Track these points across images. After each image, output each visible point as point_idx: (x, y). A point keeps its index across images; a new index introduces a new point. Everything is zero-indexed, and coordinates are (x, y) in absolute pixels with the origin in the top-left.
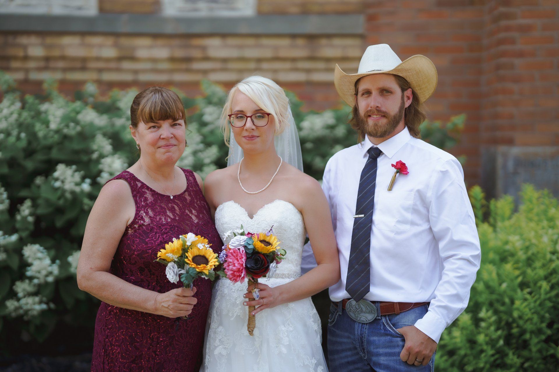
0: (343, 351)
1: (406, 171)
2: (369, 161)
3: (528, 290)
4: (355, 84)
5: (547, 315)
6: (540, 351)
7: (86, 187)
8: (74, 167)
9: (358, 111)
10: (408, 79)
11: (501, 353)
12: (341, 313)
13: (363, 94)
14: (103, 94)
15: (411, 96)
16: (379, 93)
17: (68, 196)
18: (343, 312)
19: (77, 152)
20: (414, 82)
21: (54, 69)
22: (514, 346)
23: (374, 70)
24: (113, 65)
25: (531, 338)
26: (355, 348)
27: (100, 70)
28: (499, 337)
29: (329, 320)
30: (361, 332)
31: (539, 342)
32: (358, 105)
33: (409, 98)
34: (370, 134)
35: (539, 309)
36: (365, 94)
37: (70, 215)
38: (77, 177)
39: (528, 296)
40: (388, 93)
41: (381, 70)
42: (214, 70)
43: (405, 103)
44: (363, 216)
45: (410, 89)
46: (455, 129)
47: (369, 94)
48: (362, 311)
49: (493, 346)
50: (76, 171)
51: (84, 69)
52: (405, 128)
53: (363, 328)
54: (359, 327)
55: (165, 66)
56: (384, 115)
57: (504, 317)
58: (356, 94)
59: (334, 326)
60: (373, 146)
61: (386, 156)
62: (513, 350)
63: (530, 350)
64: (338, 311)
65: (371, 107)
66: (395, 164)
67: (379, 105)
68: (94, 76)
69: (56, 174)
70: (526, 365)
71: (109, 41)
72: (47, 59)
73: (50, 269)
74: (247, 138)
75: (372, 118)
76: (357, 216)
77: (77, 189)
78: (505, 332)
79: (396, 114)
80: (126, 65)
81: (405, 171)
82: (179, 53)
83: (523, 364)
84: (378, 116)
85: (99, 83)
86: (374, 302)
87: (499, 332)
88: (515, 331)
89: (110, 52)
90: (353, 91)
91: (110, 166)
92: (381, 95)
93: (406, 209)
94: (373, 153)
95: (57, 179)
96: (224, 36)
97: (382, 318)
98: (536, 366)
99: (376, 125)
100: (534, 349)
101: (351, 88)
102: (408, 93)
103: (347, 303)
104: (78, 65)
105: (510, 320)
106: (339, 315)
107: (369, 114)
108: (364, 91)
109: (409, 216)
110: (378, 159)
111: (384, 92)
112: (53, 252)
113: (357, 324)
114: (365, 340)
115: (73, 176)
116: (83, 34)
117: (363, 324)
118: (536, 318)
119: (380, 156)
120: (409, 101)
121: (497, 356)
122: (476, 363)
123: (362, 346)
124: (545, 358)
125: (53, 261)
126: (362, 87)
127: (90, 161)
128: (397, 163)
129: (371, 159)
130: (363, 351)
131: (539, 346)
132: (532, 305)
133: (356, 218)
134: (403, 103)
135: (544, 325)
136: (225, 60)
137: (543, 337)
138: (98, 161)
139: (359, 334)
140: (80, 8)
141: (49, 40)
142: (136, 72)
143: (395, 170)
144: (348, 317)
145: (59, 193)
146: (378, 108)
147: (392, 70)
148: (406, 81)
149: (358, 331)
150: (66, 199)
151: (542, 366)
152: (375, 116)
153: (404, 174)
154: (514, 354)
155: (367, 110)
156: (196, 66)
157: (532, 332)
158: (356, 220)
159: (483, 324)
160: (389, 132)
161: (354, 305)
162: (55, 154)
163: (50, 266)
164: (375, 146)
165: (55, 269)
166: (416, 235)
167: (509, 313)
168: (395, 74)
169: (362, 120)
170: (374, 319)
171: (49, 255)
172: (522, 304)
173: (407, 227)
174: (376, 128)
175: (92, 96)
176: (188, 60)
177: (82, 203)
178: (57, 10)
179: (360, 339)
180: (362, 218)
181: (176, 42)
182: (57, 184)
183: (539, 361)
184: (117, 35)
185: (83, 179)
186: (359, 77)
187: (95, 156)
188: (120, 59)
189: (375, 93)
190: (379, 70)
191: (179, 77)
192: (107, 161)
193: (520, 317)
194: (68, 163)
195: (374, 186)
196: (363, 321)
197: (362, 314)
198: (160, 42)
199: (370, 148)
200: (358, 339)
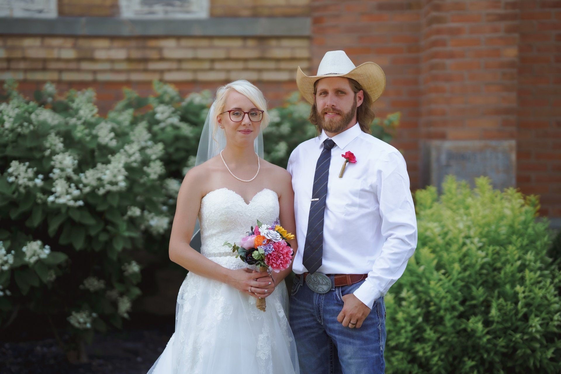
0: (301, 317)
1: (355, 160)
2: (324, 151)
3: (443, 271)
4: (314, 85)
5: (459, 293)
6: (453, 326)
7: (39, 182)
8: (27, 164)
9: (316, 108)
10: (360, 82)
11: (420, 329)
12: (302, 285)
13: (321, 94)
14: (61, 93)
15: (363, 96)
16: (335, 93)
17: (22, 190)
18: (304, 284)
19: (31, 149)
20: (365, 85)
21: (17, 70)
22: (432, 322)
23: (331, 74)
24: (73, 66)
25: (445, 315)
26: (312, 315)
27: (60, 71)
28: (419, 315)
29: (292, 291)
30: (318, 303)
31: (452, 318)
32: (316, 103)
33: (360, 99)
34: (326, 130)
35: (452, 288)
36: (322, 94)
37: (24, 208)
38: (31, 172)
39: (443, 277)
40: (342, 94)
41: (337, 74)
42: (169, 70)
43: (357, 102)
44: (318, 199)
45: (361, 91)
46: (391, 125)
47: (326, 94)
48: (319, 283)
49: (412, 323)
50: (29, 167)
51: (44, 69)
52: (356, 123)
53: (320, 299)
54: (316, 297)
55: (124, 66)
56: (338, 113)
57: (424, 296)
58: (315, 93)
59: (295, 296)
60: (328, 138)
61: (339, 147)
62: (431, 326)
63: (444, 325)
64: (300, 283)
65: (328, 106)
66: (345, 154)
67: (335, 104)
68: (55, 76)
69: (10, 170)
70: (442, 339)
71: (69, 43)
72: (9, 60)
73: (5, 258)
74: (243, 132)
75: (328, 115)
76: (313, 200)
77: (31, 184)
78: (424, 310)
79: (349, 113)
80: (85, 65)
81: (353, 160)
82: (136, 54)
83: (438, 338)
84: (333, 114)
85: (59, 83)
86: (329, 275)
87: (419, 310)
88: (432, 308)
89: (69, 54)
90: (312, 90)
91: (61, 163)
92: (336, 96)
93: (355, 194)
94: (327, 144)
95: (11, 175)
96: (178, 38)
97: (335, 290)
98: (450, 339)
99: (331, 121)
100: (448, 324)
101: (311, 88)
102: (360, 94)
103: (307, 276)
104: (40, 65)
105: (428, 299)
106: (301, 286)
107: (325, 111)
108: (322, 91)
109: (357, 200)
110: (332, 150)
111: (339, 92)
112: (8, 243)
113: (315, 295)
114: (321, 309)
115: (26, 171)
116: (43, 36)
117: (320, 294)
118: (449, 297)
119: (334, 147)
120: (360, 101)
121: (415, 332)
122: (398, 339)
123: (319, 314)
124: (458, 332)
125: (8, 252)
126: (321, 87)
127: (43, 157)
128: (346, 153)
129: (326, 150)
130: (319, 318)
131: (452, 322)
132: (447, 285)
133: (312, 201)
134: (355, 103)
135: (456, 303)
136: (180, 61)
137: (456, 314)
138: (50, 158)
139: (317, 303)
140: (40, 11)
141: (10, 42)
142: (95, 72)
143: (345, 160)
144: (309, 289)
145: (14, 187)
146: (333, 107)
147: (347, 74)
148: (358, 83)
149: (316, 301)
150: (20, 193)
151: (455, 340)
152: (331, 114)
153: (352, 163)
154: (431, 329)
155: (324, 108)
156: (152, 66)
157: (446, 310)
158: (313, 203)
159: (404, 303)
160: (342, 128)
161: (313, 278)
162: (9, 151)
163: (5, 255)
164: (330, 138)
165: (10, 259)
166: (363, 216)
167: (427, 293)
168: (349, 77)
169: (319, 117)
170: (329, 290)
171: (4, 246)
172: (436, 283)
173: (356, 209)
174: (331, 124)
175: (50, 95)
176: (145, 60)
177: (35, 197)
178: (18, 13)
179: (317, 308)
180: (317, 201)
181: (133, 43)
182: (11, 179)
183: (453, 335)
184: (76, 37)
185: (36, 174)
186: (318, 79)
187: (48, 153)
188: (79, 60)
189: (330, 93)
190: (335, 74)
191: (135, 77)
192: (58, 158)
193: (436, 296)
194: (21, 160)
195: (328, 173)
196: (320, 292)
197: (320, 286)
198: (116, 44)
199: (326, 140)
200: (316, 308)
